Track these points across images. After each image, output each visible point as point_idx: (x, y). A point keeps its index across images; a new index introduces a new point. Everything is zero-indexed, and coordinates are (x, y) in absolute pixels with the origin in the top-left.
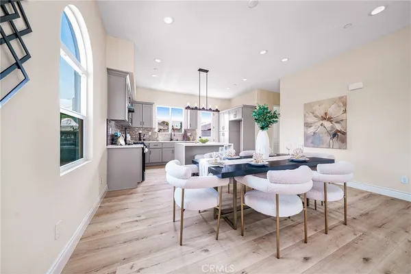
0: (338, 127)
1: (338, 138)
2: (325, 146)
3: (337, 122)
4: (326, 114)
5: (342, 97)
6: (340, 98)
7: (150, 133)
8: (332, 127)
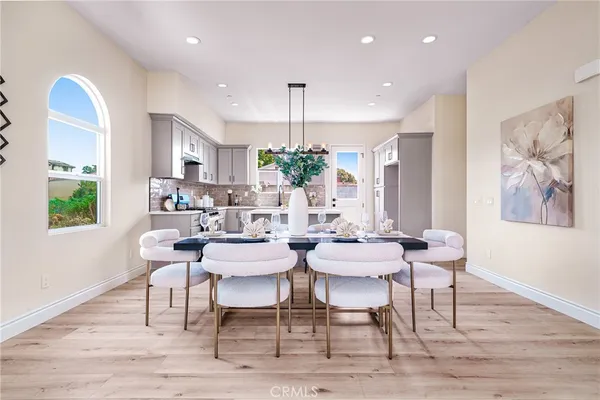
0: (556, 174)
1: (554, 199)
2: (534, 219)
3: (554, 162)
4: (535, 143)
5: (562, 102)
6: (560, 103)
7: (246, 194)
8: (546, 174)
